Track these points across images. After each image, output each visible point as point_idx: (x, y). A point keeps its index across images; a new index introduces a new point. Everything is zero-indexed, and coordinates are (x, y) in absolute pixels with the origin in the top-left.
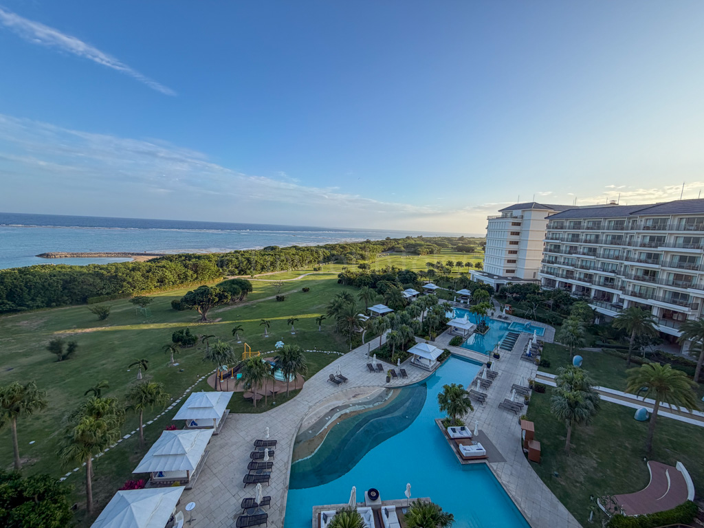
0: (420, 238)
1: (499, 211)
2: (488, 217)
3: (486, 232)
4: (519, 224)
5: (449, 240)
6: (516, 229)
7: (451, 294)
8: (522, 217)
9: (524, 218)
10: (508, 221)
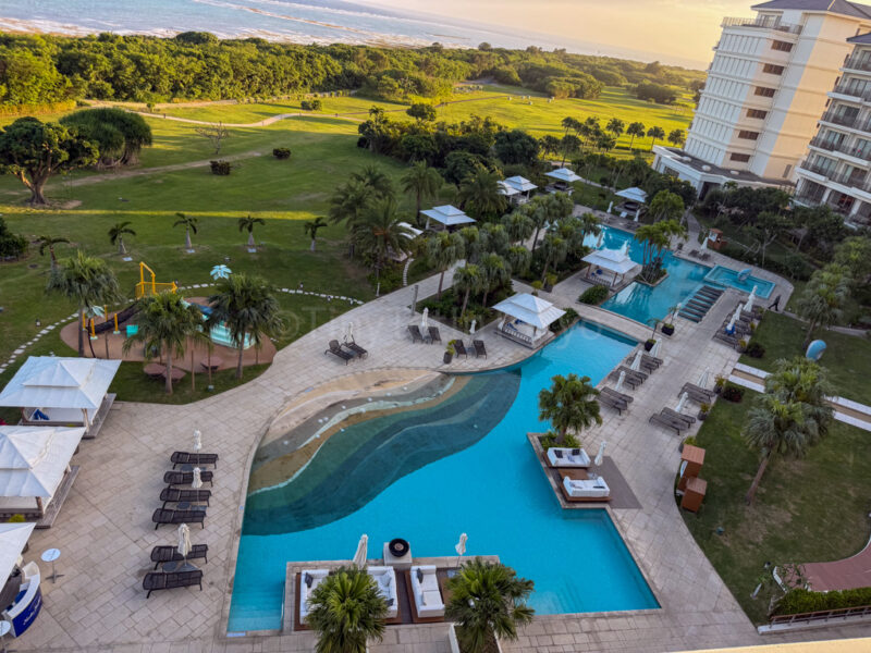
0: (560, 53)
1: (753, 8)
2: (726, 19)
4: (786, 47)
6: (779, 57)
7: (603, 196)
8: (800, 29)
9: (804, 34)
10: (767, 35)
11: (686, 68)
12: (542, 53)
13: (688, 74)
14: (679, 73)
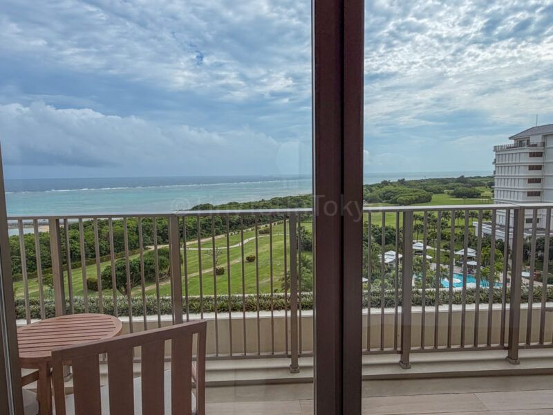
0: (402, 182)
1: (510, 138)
2: (495, 147)
3: (493, 168)
4: (539, 155)
5: (444, 181)
6: (536, 161)
7: (448, 256)
8: (544, 144)
9: (548, 146)
10: (525, 151)
11: (482, 176)
12: (392, 184)
13: (485, 179)
14: (479, 180)
